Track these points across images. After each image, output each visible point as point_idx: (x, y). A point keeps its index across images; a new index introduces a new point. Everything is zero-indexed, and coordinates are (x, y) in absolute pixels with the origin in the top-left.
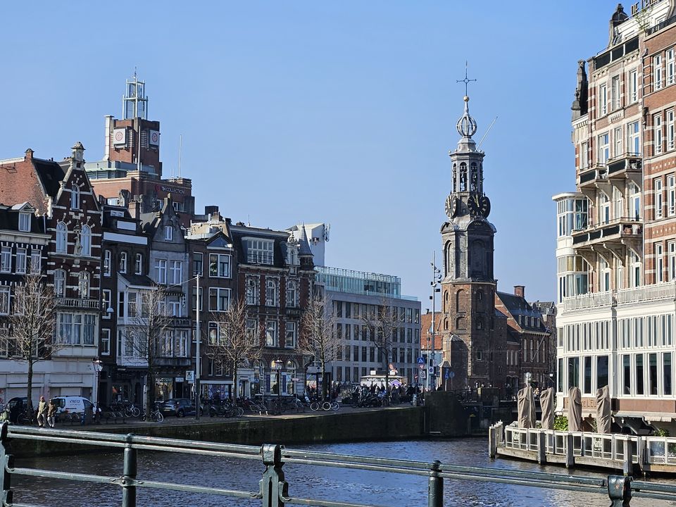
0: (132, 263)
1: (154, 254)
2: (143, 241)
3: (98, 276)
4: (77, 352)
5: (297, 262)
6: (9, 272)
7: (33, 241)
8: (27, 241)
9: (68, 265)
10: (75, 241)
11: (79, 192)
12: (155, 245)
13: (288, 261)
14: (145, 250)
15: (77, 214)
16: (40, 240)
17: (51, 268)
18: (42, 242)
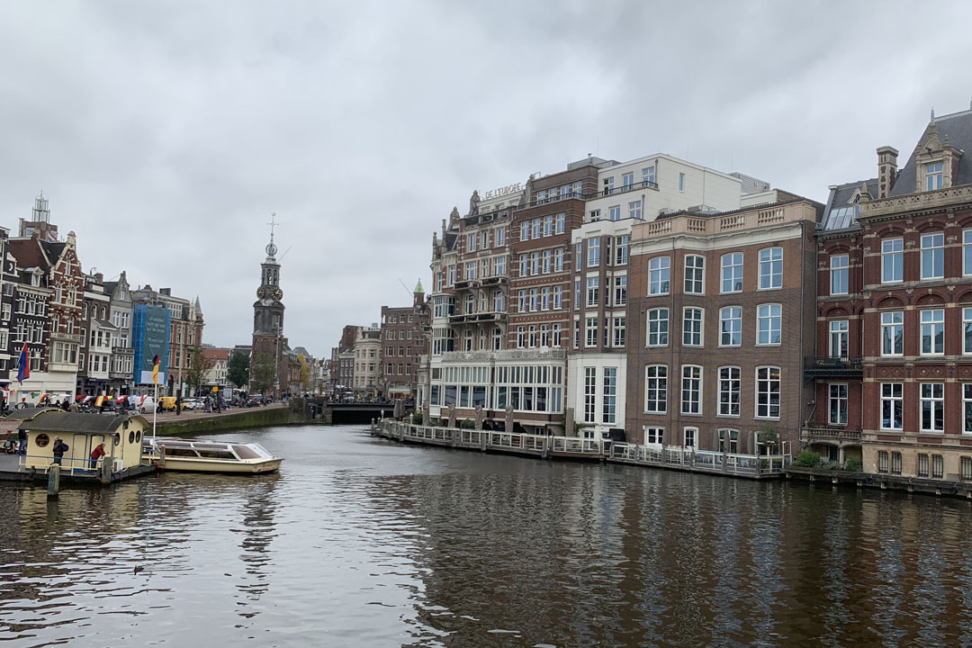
0: (99, 313)
1: (113, 308)
2: (107, 299)
3: (80, 319)
4: (65, 368)
5: (195, 319)
6: (24, 313)
7: (41, 294)
8: (36, 293)
9: (61, 311)
10: (67, 296)
11: (70, 264)
12: (113, 302)
13: (190, 318)
14: (109, 304)
15: (69, 277)
16: (45, 293)
17: (50, 312)
18: (46, 295)
